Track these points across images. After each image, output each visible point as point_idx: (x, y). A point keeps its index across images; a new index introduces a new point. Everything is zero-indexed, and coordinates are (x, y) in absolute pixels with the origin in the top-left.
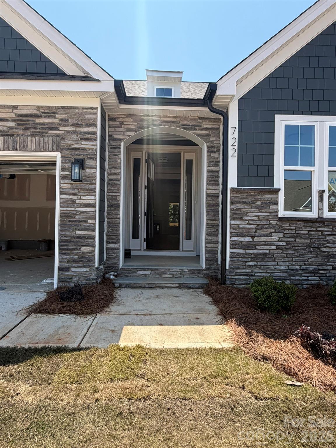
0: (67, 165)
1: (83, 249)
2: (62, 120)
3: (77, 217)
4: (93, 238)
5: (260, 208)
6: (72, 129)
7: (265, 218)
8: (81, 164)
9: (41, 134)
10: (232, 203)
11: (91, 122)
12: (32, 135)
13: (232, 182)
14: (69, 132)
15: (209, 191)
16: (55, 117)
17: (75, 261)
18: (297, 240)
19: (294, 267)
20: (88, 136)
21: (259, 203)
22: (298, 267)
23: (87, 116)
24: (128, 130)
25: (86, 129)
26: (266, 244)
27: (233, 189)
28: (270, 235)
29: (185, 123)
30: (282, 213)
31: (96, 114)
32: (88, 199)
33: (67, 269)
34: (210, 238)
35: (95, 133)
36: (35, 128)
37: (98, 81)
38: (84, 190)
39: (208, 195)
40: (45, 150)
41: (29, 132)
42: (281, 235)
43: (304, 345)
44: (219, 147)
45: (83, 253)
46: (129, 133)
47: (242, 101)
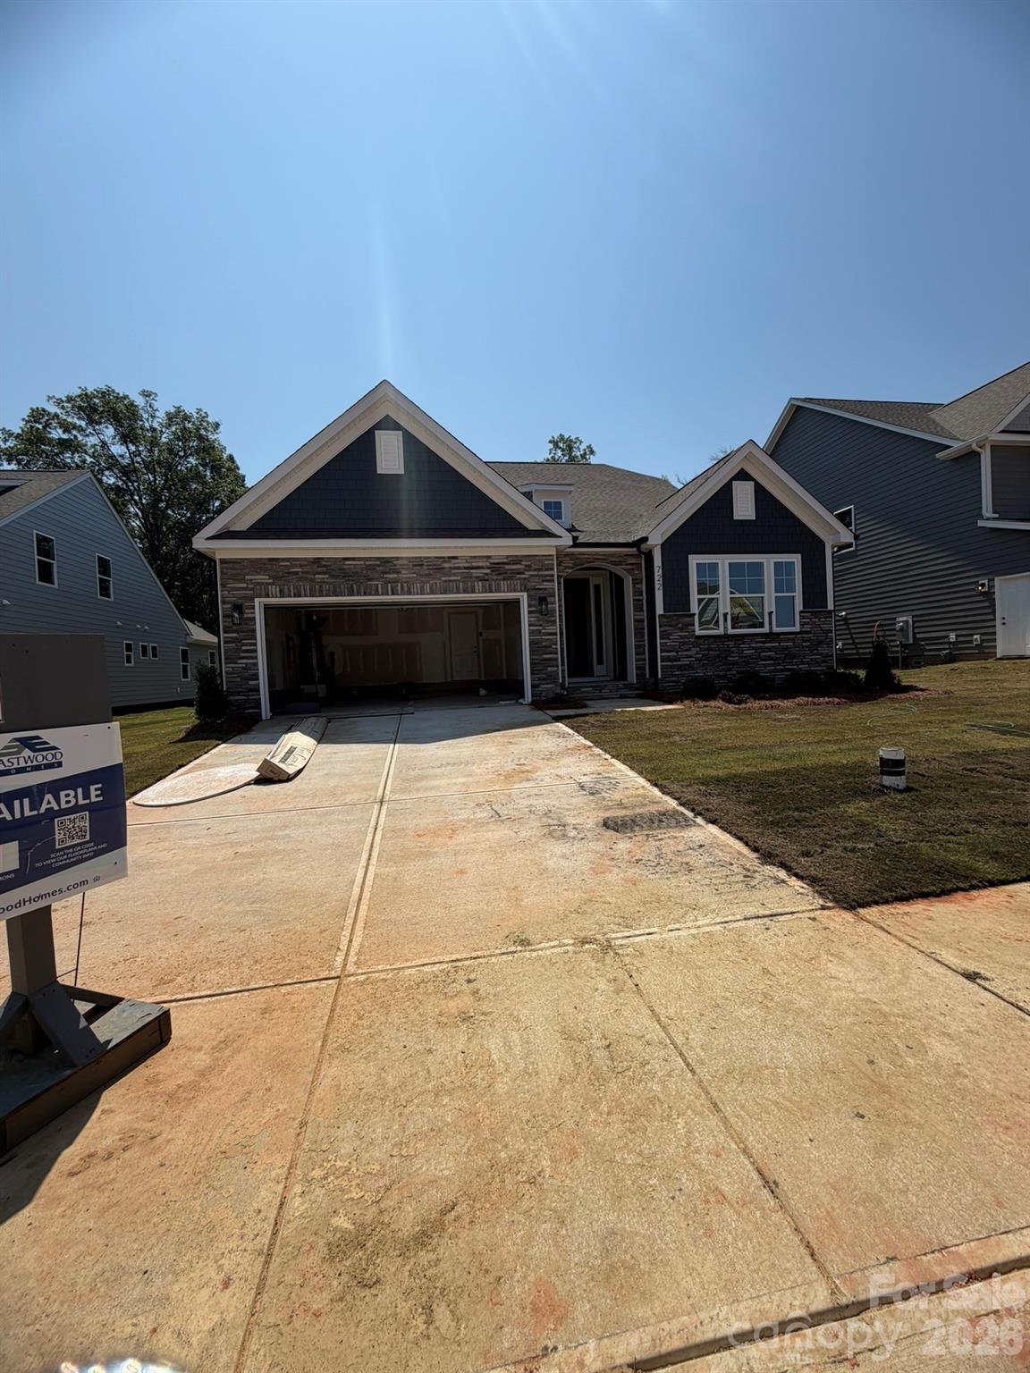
0: (533, 603)
1: (549, 669)
2: (526, 566)
3: (544, 644)
4: (556, 659)
5: (681, 629)
6: (535, 573)
7: (686, 637)
8: (543, 600)
9: (511, 578)
10: (660, 626)
11: (550, 567)
12: (504, 579)
13: (660, 610)
14: (532, 575)
15: (637, 617)
16: (520, 564)
17: (544, 679)
18: (711, 652)
19: (709, 674)
20: (548, 578)
21: (680, 625)
22: (711, 673)
23: (547, 562)
24: (567, 568)
25: (547, 573)
26: (688, 656)
27: (660, 616)
28: (690, 649)
29: (613, 560)
30: (698, 632)
31: (553, 560)
32: (550, 629)
33: (538, 686)
34: (638, 657)
35: (553, 576)
36: (506, 573)
37: (560, 537)
38: (548, 622)
39: (635, 620)
40: (515, 591)
41: (501, 577)
42: (698, 649)
43: (724, 700)
44: (642, 579)
45: (550, 672)
46: (567, 570)
47: (663, 545)
